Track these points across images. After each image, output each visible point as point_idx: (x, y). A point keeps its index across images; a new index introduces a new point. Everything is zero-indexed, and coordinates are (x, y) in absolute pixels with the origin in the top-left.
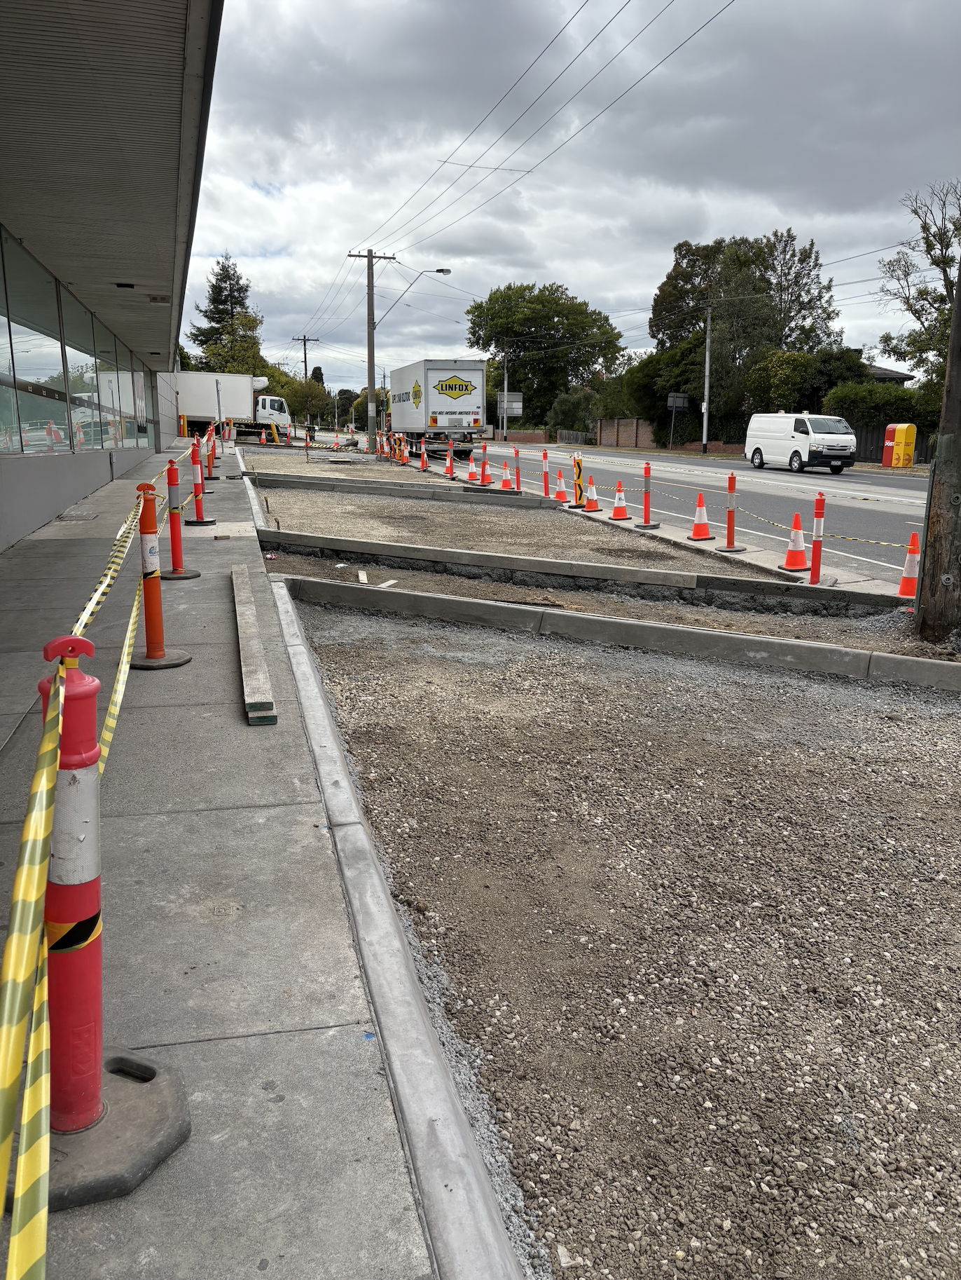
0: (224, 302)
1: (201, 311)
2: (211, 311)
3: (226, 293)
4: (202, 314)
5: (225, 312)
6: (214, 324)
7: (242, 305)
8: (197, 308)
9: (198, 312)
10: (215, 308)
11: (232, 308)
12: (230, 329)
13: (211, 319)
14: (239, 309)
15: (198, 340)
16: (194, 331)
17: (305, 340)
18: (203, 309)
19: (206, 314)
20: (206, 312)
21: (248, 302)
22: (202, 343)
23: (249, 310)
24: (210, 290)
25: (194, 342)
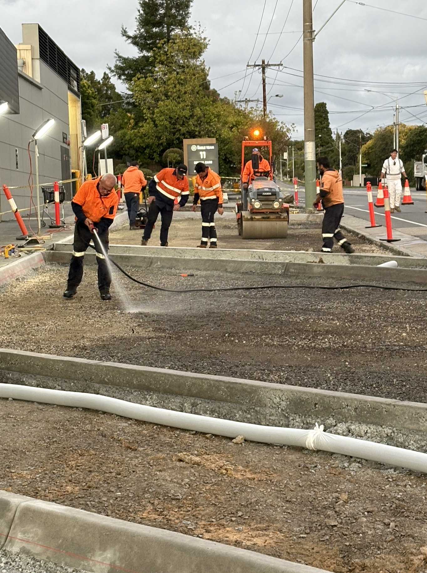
0: (159, 24)
1: (129, 37)
2: (141, 35)
3: (162, 11)
4: (130, 41)
5: (160, 36)
6: (145, 53)
7: (182, 24)
8: (124, 33)
9: (125, 38)
10: (147, 32)
11: (169, 31)
12: (164, 58)
13: (142, 47)
14: (178, 31)
15: (124, 74)
16: (119, 64)
17: (264, 67)
18: (131, 33)
19: (135, 41)
20: (135, 37)
21: (190, 22)
22: (129, 79)
23: (192, 31)
24: (141, 9)
25: (119, 78)
